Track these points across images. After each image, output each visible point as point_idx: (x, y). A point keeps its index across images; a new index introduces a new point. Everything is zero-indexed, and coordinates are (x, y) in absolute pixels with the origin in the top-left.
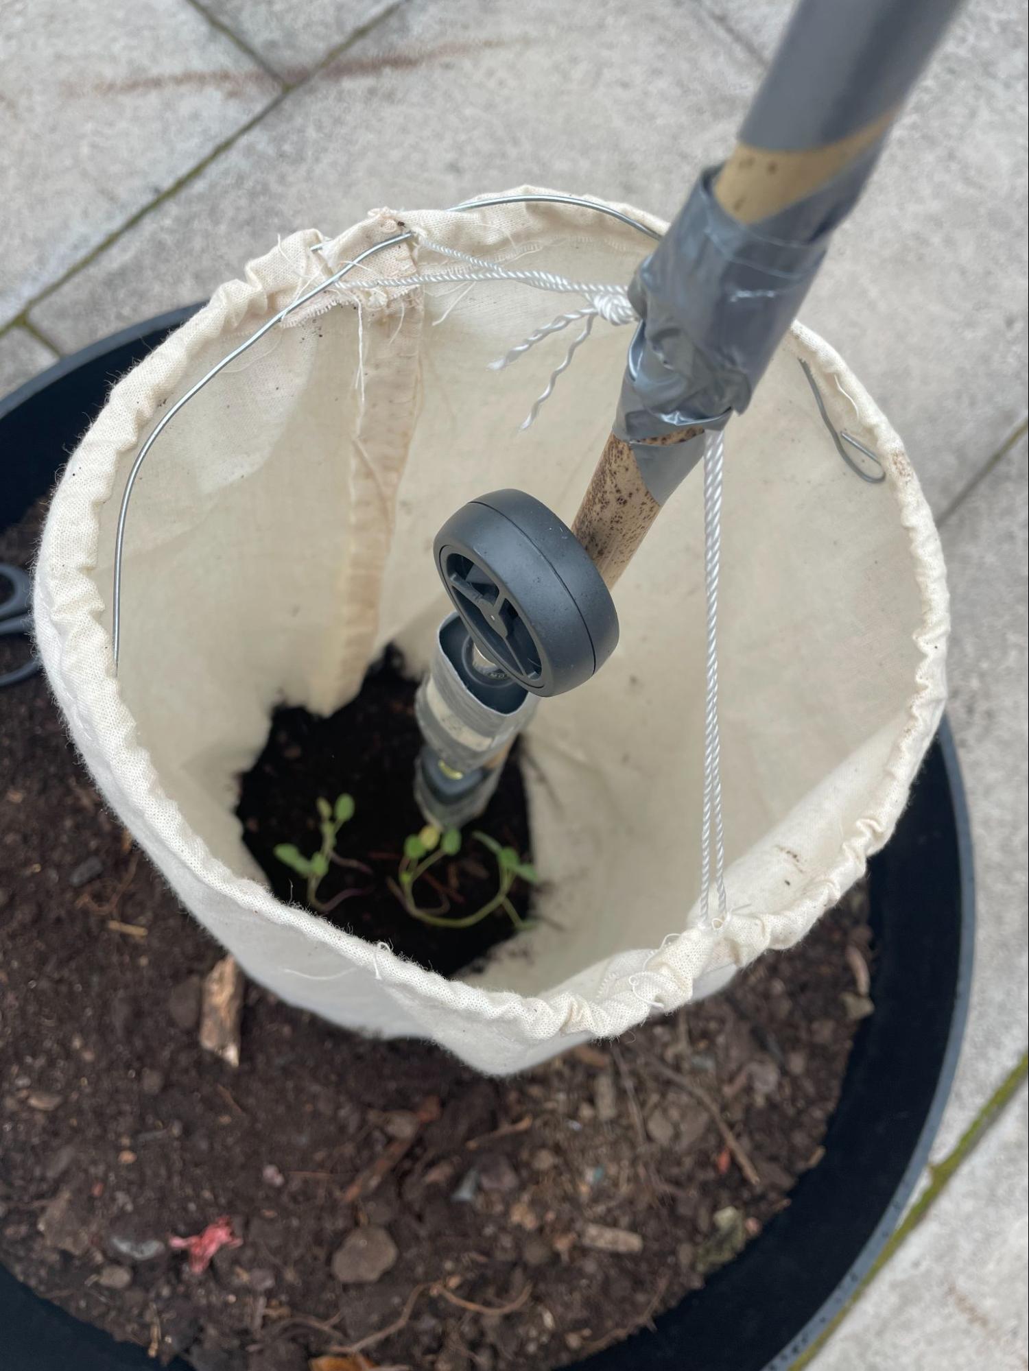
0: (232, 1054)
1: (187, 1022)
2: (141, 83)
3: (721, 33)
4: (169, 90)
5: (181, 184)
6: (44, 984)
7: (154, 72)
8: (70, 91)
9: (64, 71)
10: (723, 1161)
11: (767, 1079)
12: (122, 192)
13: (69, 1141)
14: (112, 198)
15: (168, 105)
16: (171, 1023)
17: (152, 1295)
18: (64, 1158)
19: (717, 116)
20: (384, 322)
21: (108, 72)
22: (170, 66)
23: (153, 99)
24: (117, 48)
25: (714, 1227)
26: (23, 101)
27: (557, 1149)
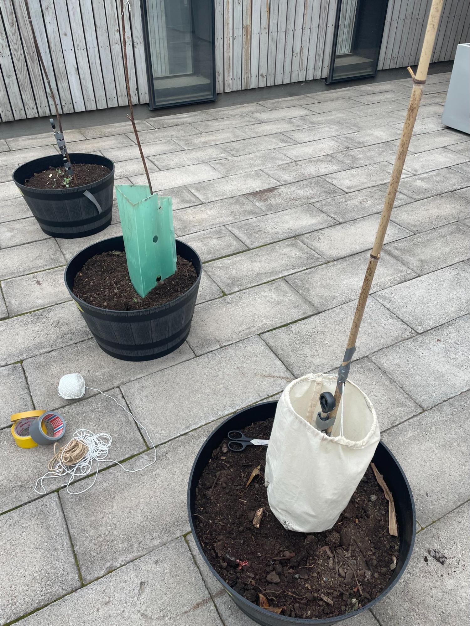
0: (258, 526)
1: (251, 519)
2: (270, 376)
3: (401, 390)
4: (276, 378)
5: (274, 395)
6: (227, 504)
7: (273, 375)
8: (256, 375)
9: (256, 371)
10: (355, 590)
11: (368, 574)
12: (261, 394)
13: (223, 535)
14: (259, 395)
15: (274, 381)
16: (248, 519)
17: (229, 573)
18: (221, 537)
19: (398, 406)
20: (318, 384)
21: (264, 373)
22: (277, 374)
23: (272, 379)
24: (267, 369)
25: (351, 603)
26: (246, 375)
27: (318, 573)
